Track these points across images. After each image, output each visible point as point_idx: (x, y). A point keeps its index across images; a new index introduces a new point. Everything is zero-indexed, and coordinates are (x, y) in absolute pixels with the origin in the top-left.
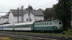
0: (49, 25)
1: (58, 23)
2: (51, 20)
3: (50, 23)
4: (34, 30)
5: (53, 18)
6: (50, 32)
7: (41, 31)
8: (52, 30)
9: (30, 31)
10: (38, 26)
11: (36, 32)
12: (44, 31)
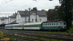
0: (56, 25)
1: (63, 23)
2: (57, 21)
3: (56, 23)
4: (42, 29)
5: (58, 20)
6: (57, 31)
7: (49, 30)
8: (58, 29)
9: (39, 30)
10: (46, 26)
11: (44, 31)
12: (51, 30)
